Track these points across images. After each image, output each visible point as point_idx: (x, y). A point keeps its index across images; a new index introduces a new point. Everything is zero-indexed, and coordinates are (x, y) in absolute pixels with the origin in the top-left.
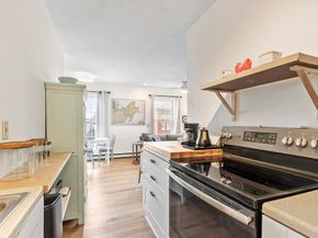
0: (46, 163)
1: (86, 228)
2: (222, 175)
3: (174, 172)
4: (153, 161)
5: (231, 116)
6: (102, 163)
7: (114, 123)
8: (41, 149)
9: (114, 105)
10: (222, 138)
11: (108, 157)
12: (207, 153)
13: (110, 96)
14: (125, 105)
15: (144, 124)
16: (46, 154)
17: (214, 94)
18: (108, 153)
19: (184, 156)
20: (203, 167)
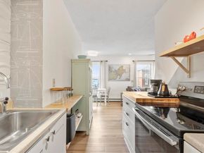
0: (70, 99)
1: (90, 137)
2: (178, 118)
3: (137, 110)
4: (127, 104)
5: (186, 75)
6: (102, 104)
7: (110, 80)
8: (69, 92)
9: (110, 68)
10: (178, 90)
11: (105, 100)
12: (165, 101)
13: (108, 63)
14: (117, 68)
15: (129, 80)
16: (71, 95)
17: (170, 59)
18: (106, 98)
19: (147, 101)
20: (162, 110)
